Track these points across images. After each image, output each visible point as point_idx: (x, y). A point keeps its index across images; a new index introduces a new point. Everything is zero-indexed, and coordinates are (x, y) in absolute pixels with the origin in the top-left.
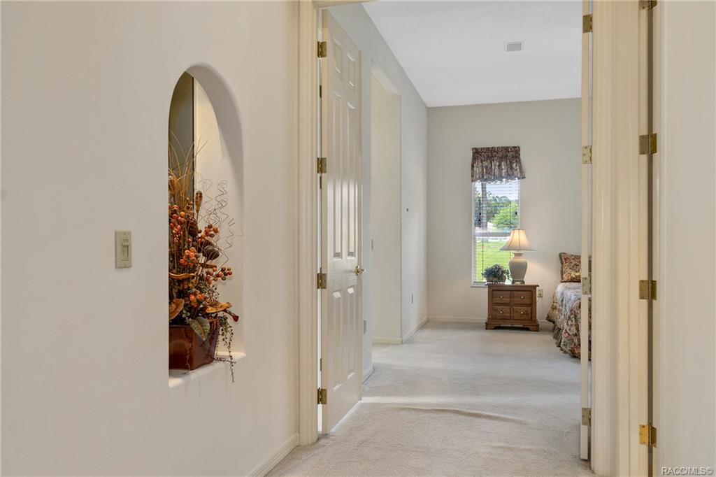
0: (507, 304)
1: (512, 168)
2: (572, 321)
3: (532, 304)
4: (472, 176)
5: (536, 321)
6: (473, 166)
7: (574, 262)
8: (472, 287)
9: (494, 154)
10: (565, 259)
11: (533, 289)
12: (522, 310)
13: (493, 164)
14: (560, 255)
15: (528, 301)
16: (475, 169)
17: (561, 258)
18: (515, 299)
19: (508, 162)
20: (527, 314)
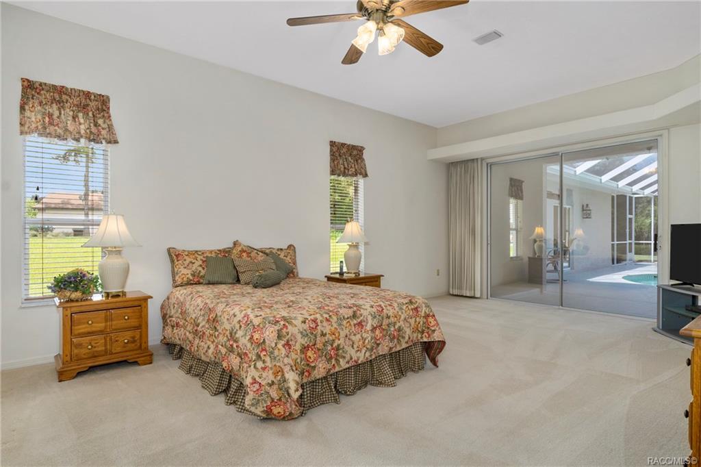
0: (101, 332)
1: (96, 125)
2: (264, 362)
3: (141, 326)
4: (22, 125)
5: (147, 348)
6: (22, 108)
7: (188, 260)
8: (21, 308)
9: (64, 97)
10: (177, 256)
11: (142, 302)
12: (125, 337)
13: (63, 112)
14: (169, 250)
15: (134, 322)
16: (28, 113)
17: (170, 255)
18: (114, 323)
19: (90, 114)
20: (134, 341)
